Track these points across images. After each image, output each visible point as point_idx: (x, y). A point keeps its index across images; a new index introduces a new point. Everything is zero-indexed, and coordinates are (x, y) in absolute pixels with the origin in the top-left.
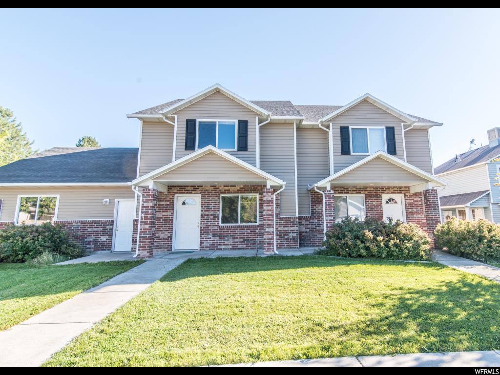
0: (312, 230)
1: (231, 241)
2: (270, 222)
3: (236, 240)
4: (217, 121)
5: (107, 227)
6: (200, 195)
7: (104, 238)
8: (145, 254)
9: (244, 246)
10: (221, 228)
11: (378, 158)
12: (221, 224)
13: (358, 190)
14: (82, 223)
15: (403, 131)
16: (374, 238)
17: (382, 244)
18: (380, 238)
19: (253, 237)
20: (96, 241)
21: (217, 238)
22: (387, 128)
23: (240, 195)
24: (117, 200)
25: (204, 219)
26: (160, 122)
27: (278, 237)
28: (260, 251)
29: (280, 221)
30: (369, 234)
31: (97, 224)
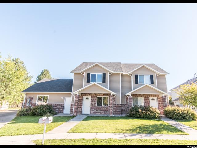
0: (126, 109)
1: (100, 111)
2: (112, 106)
3: (101, 111)
4: (97, 74)
5: (62, 106)
6: (91, 96)
7: (61, 109)
8: (75, 114)
9: (104, 113)
10: (97, 107)
11: (146, 86)
12: (97, 106)
13: (141, 96)
14: (55, 104)
15: (156, 76)
16: (142, 112)
17: (144, 114)
18: (144, 112)
19: (106, 110)
20: (59, 110)
21: (96, 110)
22: (151, 75)
23: (103, 97)
24: (65, 97)
25: (92, 104)
26: (79, 74)
27: (114, 111)
28: (109, 115)
29: (115, 105)
30: (140, 110)
31: (59, 105)
